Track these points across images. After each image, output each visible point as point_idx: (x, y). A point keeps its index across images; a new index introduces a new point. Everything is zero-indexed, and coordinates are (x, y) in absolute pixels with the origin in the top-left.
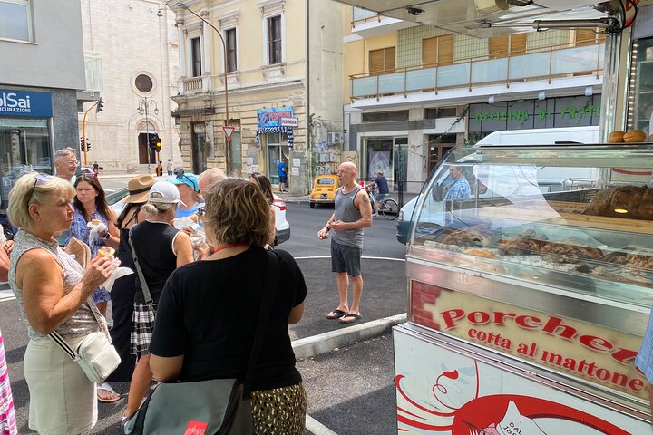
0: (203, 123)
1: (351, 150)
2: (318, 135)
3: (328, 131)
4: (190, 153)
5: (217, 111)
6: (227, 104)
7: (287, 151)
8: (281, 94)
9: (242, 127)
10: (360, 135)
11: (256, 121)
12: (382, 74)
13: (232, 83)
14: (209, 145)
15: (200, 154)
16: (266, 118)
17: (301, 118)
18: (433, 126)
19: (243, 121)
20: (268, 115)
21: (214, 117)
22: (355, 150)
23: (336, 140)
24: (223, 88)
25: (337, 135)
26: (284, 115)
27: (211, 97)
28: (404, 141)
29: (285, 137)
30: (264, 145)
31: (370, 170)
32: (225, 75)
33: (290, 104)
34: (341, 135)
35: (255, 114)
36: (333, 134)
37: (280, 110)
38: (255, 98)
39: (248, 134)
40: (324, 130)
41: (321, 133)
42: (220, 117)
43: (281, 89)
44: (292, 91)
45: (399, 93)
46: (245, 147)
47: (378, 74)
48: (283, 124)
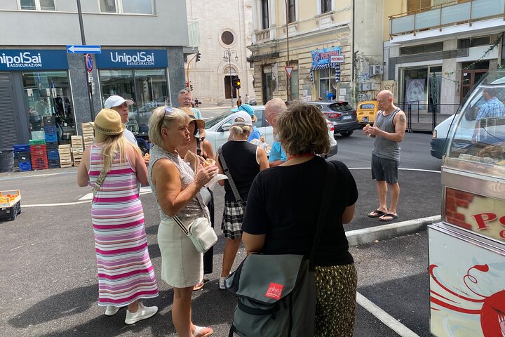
0: (270, 65)
1: (389, 79)
2: (362, 68)
3: (370, 65)
4: (261, 89)
5: (280, 55)
6: (288, 48)
7: (335, 84)
8: (330, 37)
9: (300, 66)
10: (397, 66)
11: (310, 60)
12: (418, 12)
13: (292, 32)
14: (274, 81)
15: (268, 89)
16: (319, 57)
17: (347, 55)
18: (467, 55)
19: (300, 62)
20: (320, 55)
21: (278, 60)
22: (394, 79)
23: (377, 72)
24: (285, 36)
25: (378, 67)
26: (333, 54)
27: (276, 44)
28: (439, 69)
29: (334, 71)
30: (316, 79)
31: (407, 96)
32: (287, 26)
33: (338, 44)
34: (381, 67)
35: (310, 55)
36: (374, 67)
37: (329, 49)
38: (310, 42)
39: (304, 71)
40: (367, 64)
41: (364, 67)
42: (283, 59)
43: (331, 33)
44: (340, 34)
45: (434, 28)
46: (301, 82)
47: (415, 13)
48: (332, 61)
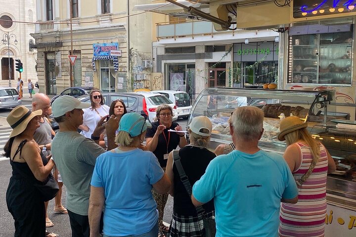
0: (53, 52)
1: (157, 72)
2: (136, 62)
3: (142, 59)
4: (44, 73)
5: (64, 44)
6: (72, 39)
7: (115, 72)
8: (110, 34)
9: (82, 56)
10: (163, 62)
11: (92, 51)
12: (177, 23)
13: (75, 27)
14: (58, 68)
15: (51, 74)
16: (99, 50)
17: (124, 50)
18: (211, 57)
19: (82, 52)
20: (100, 48)
21: (62, 49)
22: (161, 72)
23: (148, 65)
24: (69, 29)
25: (149, 62)
26: (112, 48)
27: (60, 34)
28: (192, 66)
29: (112, 63)
30: (98, 68)
31: (171, 85)
32: (71, 20)
33: (116, 41)
34: (151, 61)
35: (92, 47)
36: (146, 61)
37: (109, 44)
38: (92, 36)
39: (86, 60)
40: (140, 58)
41: (137, 61)
42: (66, 48)
43: (109, 31)
44: (117, 33)
45: (189, 36)
46: (84, 69)
47: (175, 23)
48: (111, 55)
